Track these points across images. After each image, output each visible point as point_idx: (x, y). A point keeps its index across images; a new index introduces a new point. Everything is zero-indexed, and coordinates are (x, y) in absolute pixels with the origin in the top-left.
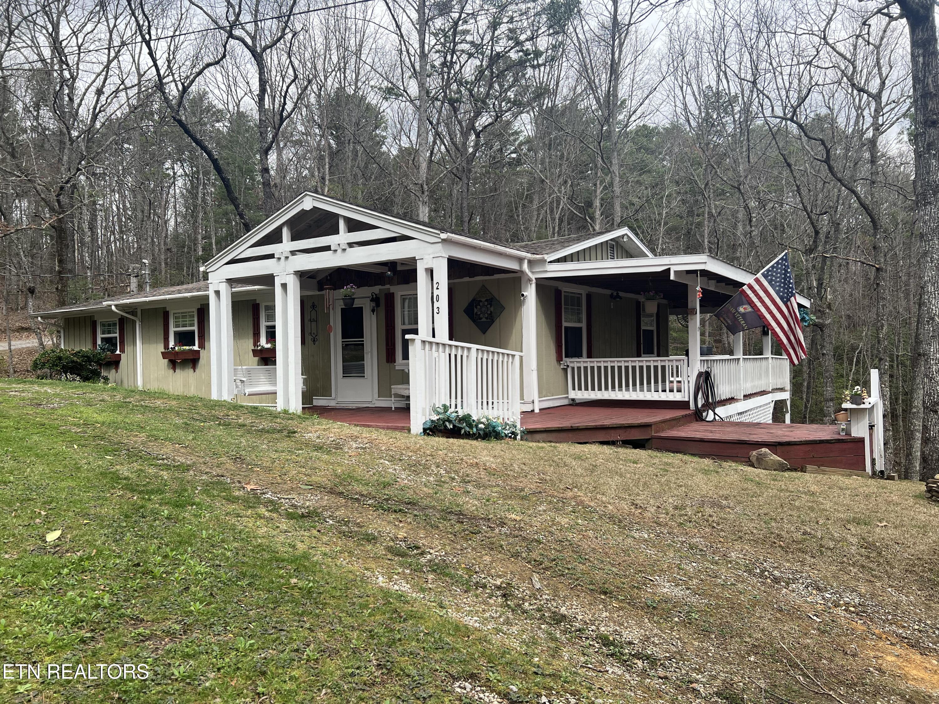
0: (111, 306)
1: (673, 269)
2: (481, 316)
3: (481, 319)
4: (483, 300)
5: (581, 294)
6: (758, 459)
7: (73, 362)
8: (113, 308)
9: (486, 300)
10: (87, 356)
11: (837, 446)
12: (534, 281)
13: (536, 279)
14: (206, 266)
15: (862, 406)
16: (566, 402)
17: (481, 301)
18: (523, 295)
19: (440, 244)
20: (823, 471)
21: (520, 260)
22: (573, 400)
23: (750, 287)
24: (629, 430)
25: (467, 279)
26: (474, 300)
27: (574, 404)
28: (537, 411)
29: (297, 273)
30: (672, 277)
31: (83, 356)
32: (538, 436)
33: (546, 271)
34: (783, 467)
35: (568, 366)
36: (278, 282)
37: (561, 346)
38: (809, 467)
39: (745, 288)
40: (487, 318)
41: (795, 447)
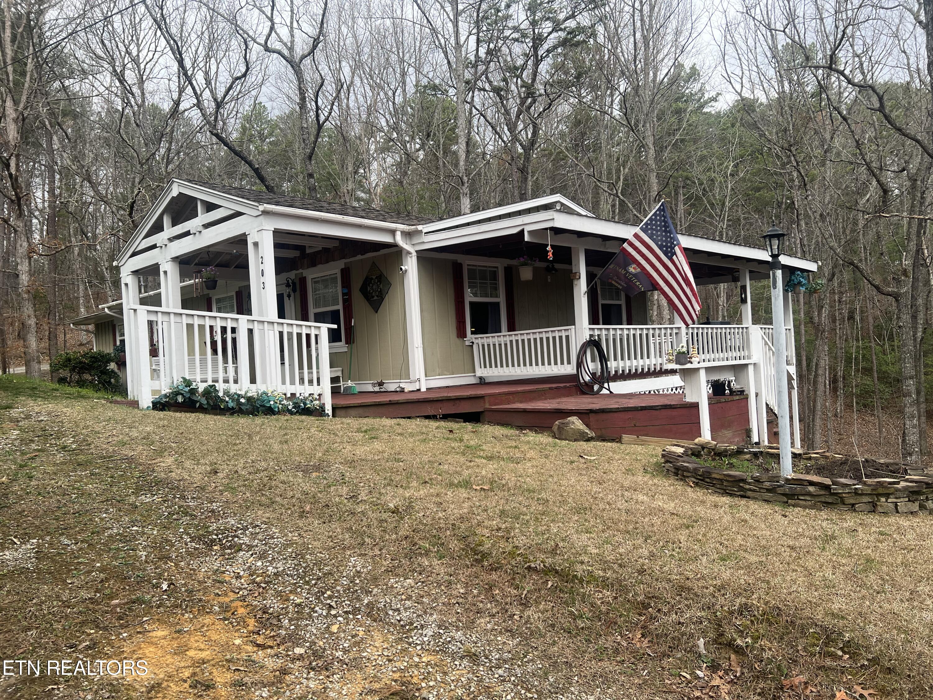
0: (104, 309)
1: (527, 229)
2: (373, 294)
3: (373, 297)
4: (374, 277)
5: (497, 267)
6: (559, 427)
7: (81, 362)
8: (106, 310)
9: (376, 278)
10: (94, 357)
11: (664, 412)
12: (414, 254)
13: (416, 251)
14: (117, 261)
15: (688, 366)
16: (472, 381)
17: (372, 279)
18: (401, 269)
19: (261, 217)
20: (643, 441)
21: (393, 232)
22: (481, 378)
23: (631, 245)
24: (458, 402)
25: (359, 257)
26: (367, 278)
27: (482, 382)
28: (423, 389)
29: (175, 259)
30: (527, 238)
31: (91, 357)
32: (353, 412)
33: (423, 243)
34: (584, 437)
35: (473, 343)
36: (162, 270)
37: (464, 322)
38: (625, 437)
39: (625, 245)
40: (377, 296)
41: (611, 414)
